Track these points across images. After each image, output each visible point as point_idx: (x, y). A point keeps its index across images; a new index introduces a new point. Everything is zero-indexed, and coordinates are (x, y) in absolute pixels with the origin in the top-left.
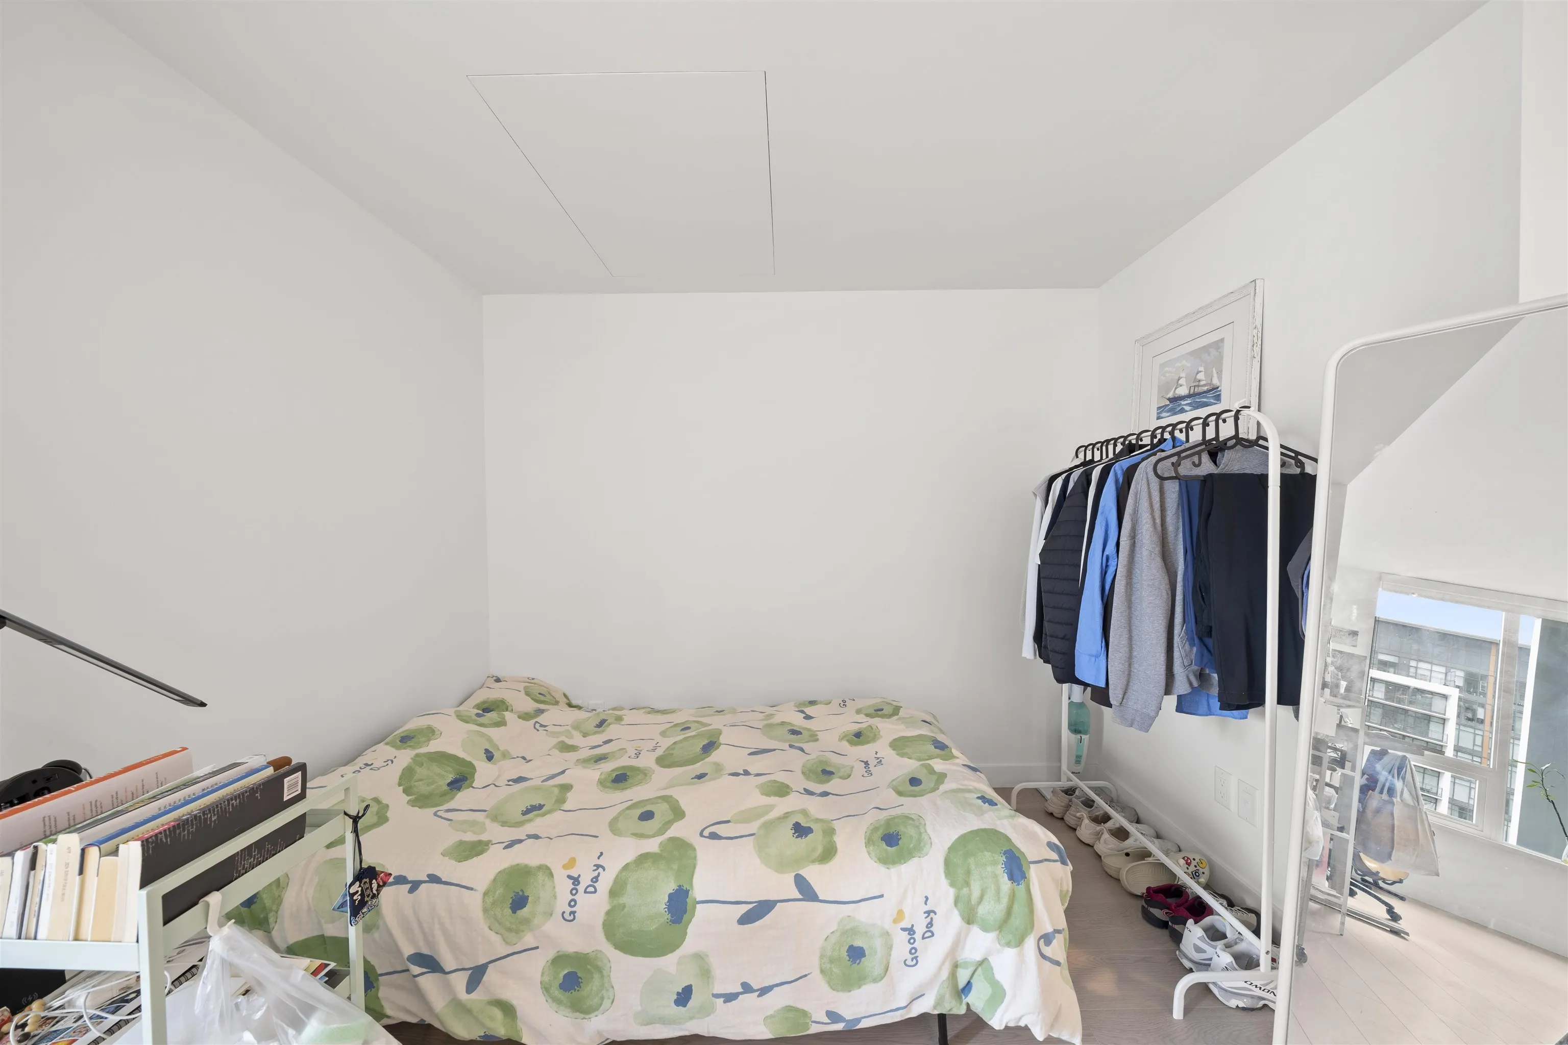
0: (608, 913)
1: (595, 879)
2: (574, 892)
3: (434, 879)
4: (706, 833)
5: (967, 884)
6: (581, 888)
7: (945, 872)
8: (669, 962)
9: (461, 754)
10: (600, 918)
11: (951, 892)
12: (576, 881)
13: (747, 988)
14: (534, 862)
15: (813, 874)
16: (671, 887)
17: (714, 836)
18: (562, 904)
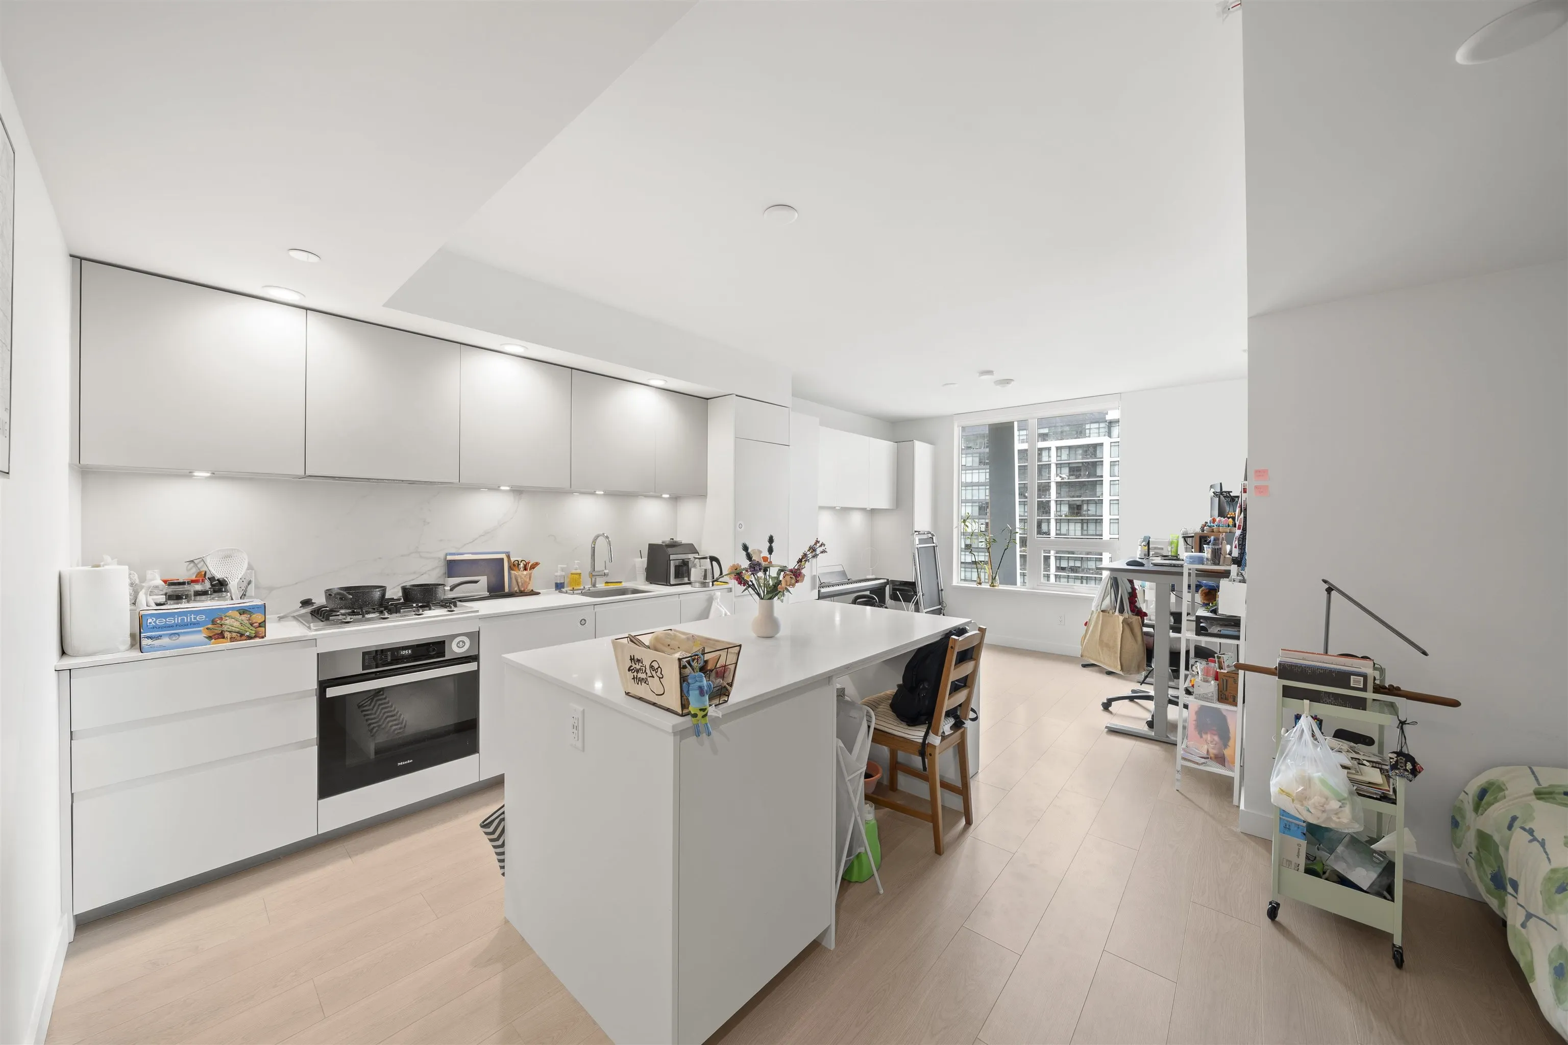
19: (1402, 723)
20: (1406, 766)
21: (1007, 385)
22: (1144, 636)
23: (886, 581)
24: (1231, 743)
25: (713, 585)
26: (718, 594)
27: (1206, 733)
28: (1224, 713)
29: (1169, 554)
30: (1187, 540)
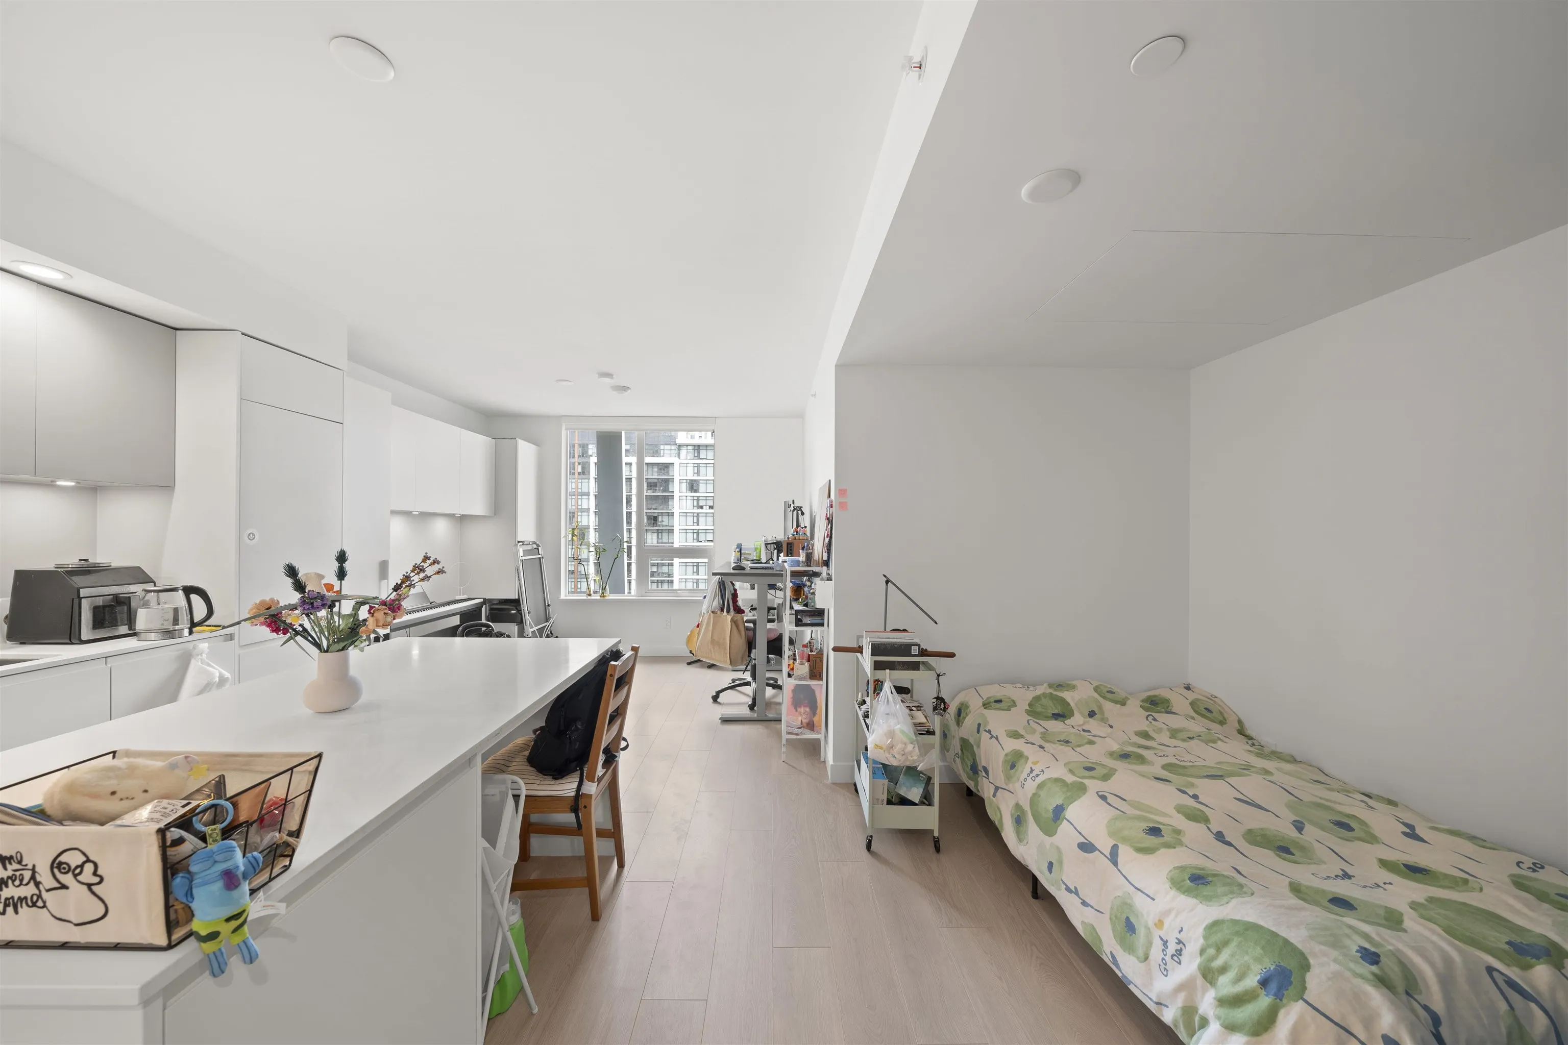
0: (1034, 794)
1: (1037, 776)
2: (1028, 775)
3: (997, 739)
4: (1100, 794)
5: (1219, 949)
6: (1031, 775)
7: (1207, 926)
8: (1048, 840)
9: (1072, 704)
10: (1030, 795)
11: (1204, 941)
12: (1032, 771)
13: (1076, 892)
14: (1026, 754)
15: (1125, 852)
16: (1059, 801)
17: (1103, 798)
18: (1022, 779)
19: (939, 675)
20: (941, 706)
21: (624, 392)
22: (746, 631)
23: (482, 600)
24: (818, 711)
25: (191, 633)
26: (204, 646)
27: (800, 707)
28: (813, 688)
29: (755, 558)
30: (768, 546)
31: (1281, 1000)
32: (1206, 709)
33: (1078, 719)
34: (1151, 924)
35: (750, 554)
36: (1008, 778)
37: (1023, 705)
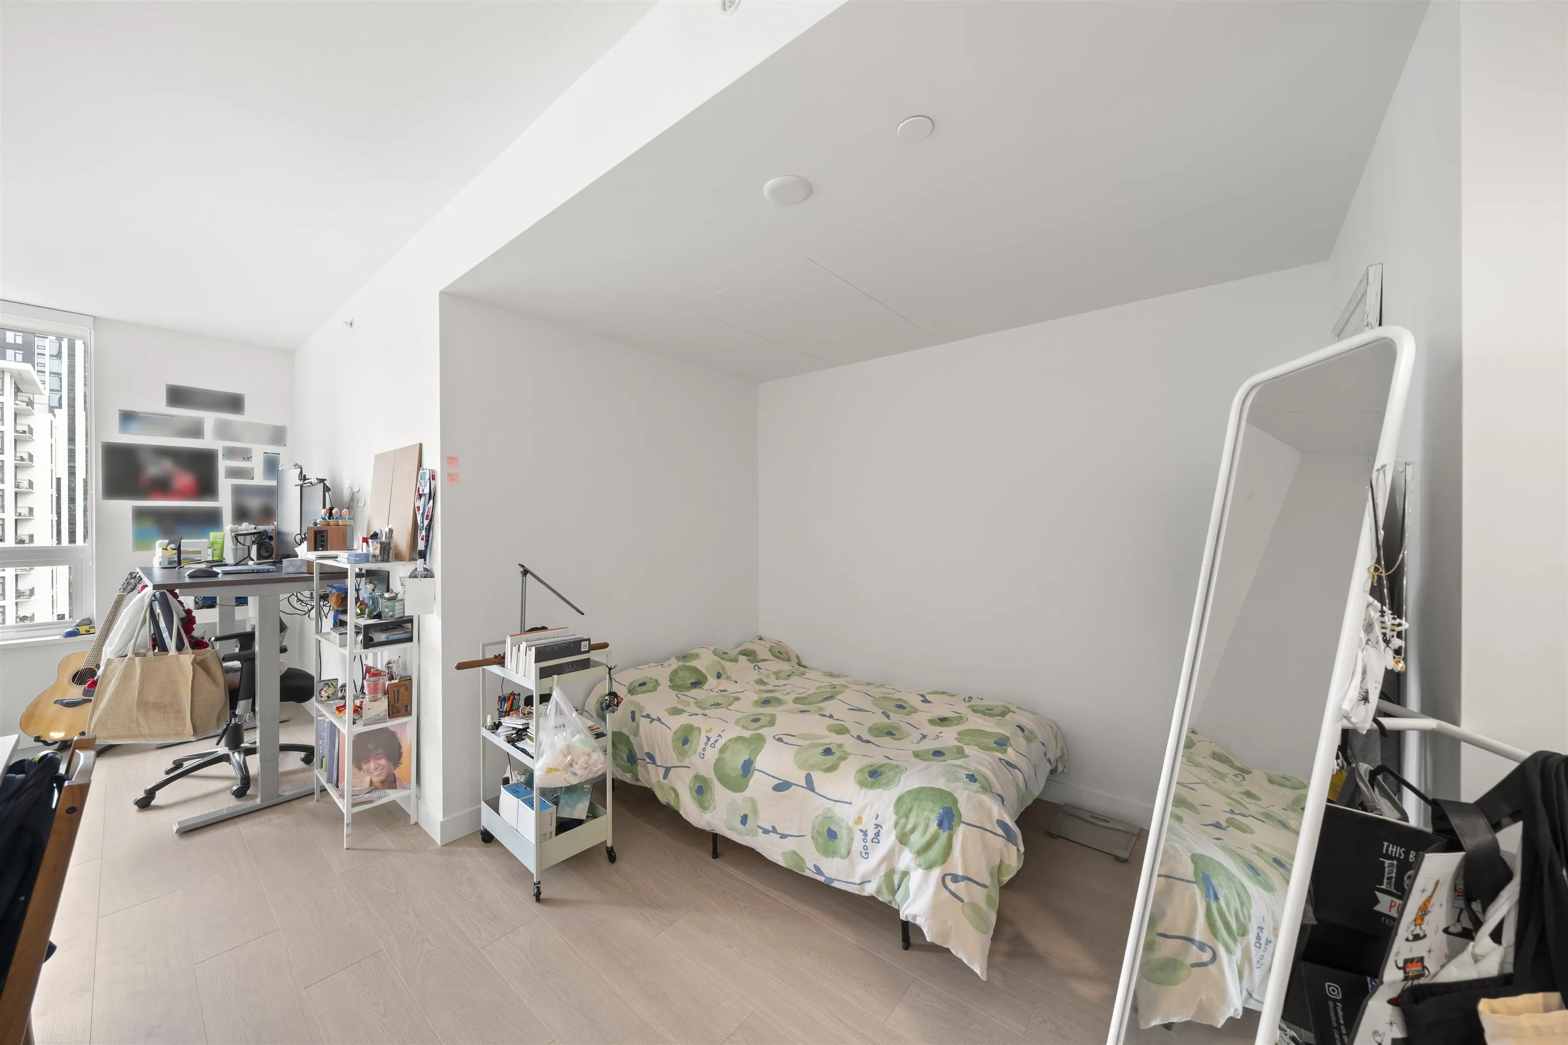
0: (717, 760)
1: (716, 741)
2: (706, 744)
3: (659, 720)
4: (776, 737)
5: (907, 817)
6: (710, 743)
7: (895, 804)
8: (739, 797)
9: (704, 671)
10: (713, 761)
11: (894, 817)
12: (709, 739)
13: (774, 830)
14: (696, 725)
15: (817, 776)
16: (746, 757)
17: (780, 740)
18: (700, 749)
19: (610, 669)
20: (614, 702)
22: (225, 674)
27: (368, 762)
28: (393, 729)
29: (210, 558)
30: (241, 539)
31: (952, 830)
32: (778, 652)
33: (712, 682)
34: (851, 823)
35: (199, 552)
36: (682, 754)
37: (665, 682)
